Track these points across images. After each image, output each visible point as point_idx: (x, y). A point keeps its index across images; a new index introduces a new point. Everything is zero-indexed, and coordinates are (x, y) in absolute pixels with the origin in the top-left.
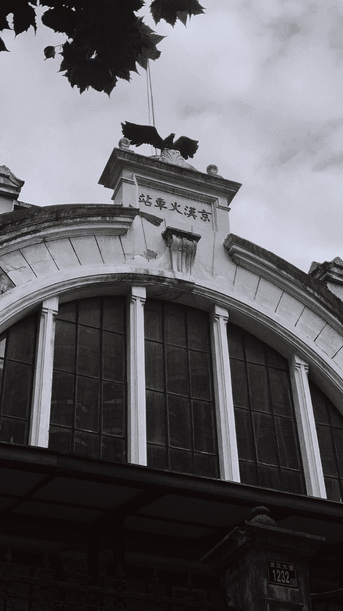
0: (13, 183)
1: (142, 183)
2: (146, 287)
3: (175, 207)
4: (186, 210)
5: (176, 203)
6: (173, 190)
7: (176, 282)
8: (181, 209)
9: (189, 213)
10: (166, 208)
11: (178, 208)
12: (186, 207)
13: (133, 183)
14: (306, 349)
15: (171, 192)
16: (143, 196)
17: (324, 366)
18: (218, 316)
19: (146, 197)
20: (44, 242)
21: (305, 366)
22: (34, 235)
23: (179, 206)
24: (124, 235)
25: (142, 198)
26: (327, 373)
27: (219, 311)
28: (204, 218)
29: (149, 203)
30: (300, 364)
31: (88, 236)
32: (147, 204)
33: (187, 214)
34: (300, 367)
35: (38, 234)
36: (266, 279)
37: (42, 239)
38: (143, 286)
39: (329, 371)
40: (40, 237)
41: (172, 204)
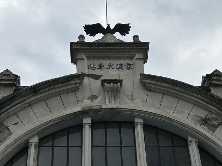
0: (12, 77)
1: (89, 58)
2: (91, 116)
3: (110, 66)
4: (117, 66)
5: (111, 64)
6: (109, 57)
7: (108, 110)
8: (114, 67)
9: (119, 67)
10: (105, 68)
11: (112, 66)
12: (117, 64)
13: (83, 59)
14: (194, 131)
15: (107, 58)
16: (90, 65)
17: (207, 139)
18: (137, 123)
19: (92, 65)
20: (30, 106)
21: (195, 141)
22: (22, 103)
23: (113, 65)
24: (77, 90)
25: (90, 66)
26: (209, 143)
27: (137, 120)
28: (128, 68)
29: (94, 68)
30: (192, 141)
31: (56, 96)
32: (93, 68)
33: (118, 68)
34: (192, 143)
35: (25, 102)
36: (168, 95)
37: (28, 104)
38: (89, 117)
39: (210, 141)
40: (27, 103)
41: (108, 65)
